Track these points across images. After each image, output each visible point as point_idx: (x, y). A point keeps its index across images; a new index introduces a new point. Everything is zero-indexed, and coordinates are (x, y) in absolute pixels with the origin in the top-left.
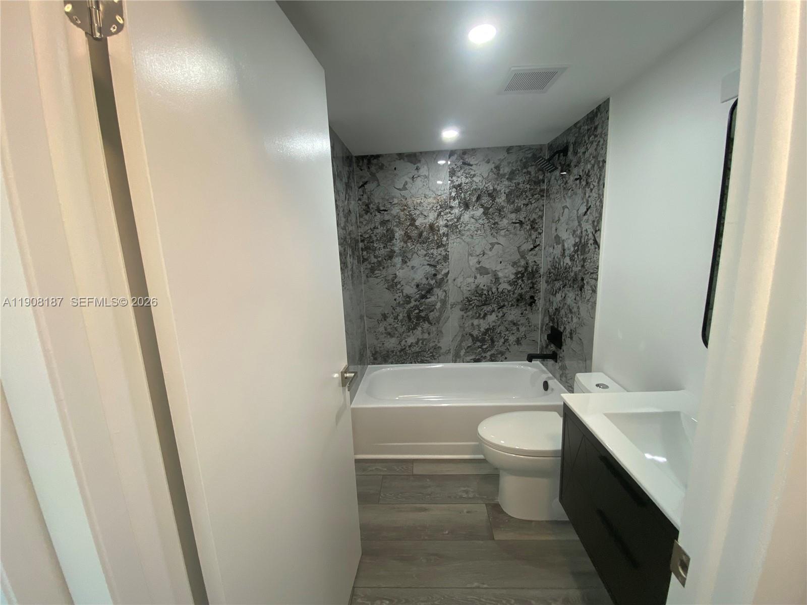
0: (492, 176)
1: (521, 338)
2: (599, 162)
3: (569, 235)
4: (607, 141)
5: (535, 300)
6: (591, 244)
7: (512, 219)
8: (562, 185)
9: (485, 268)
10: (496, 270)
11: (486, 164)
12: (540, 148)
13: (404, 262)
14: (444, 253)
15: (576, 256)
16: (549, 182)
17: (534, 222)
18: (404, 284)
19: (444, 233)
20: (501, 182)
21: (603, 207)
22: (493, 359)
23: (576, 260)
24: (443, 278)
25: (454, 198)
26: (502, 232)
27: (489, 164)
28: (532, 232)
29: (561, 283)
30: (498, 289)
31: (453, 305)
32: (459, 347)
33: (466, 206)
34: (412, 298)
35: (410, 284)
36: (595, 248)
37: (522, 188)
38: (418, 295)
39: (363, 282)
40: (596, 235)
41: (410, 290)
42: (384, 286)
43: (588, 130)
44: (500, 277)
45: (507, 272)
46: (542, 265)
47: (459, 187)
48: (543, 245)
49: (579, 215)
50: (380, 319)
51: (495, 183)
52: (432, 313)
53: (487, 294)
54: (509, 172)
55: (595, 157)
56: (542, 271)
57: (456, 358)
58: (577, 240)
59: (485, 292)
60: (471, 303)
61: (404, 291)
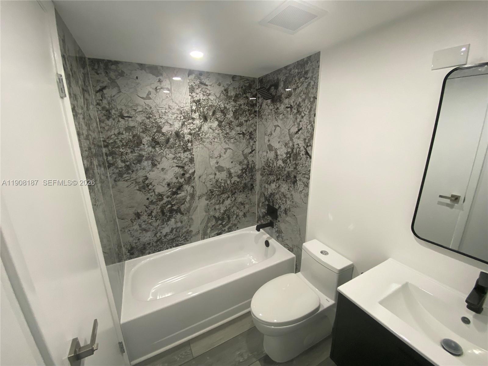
0: (223, 97)
1: (247, 213)
2: (310, 98)
3: (282, 146)
4: (317, 83)
5: (254, 186)
6: (303, 155)
7: (238, 131)
8: (273, 110)
9: (222, 167)
10: (229, 168)
11: (218, 86)
12: (253, 80)
13: (154, 165)
14: (190, 156)
15: (288, 161)
16: (261, 106)
17: (251, 134)
18: (156, 185)
19: (188, 140)
20: (229, 102)
21: (314, 131)
22: (230, 230)
23: (288, 163)
24: (190, 176)
25: (195, 111)
26: (232, 140)
27: (220, 86)
28: (251, 141)
29: (275, 177)
30: (231, 181)
31: (200, 197)
32: (206, 227)
33: (205, 119)
34: (164, 195)
35: (161, 184)
36: (307, 158)
37: (243, 108)
38: (170, 193)
39: (111, 186)
40: (307, 149)
41: (161, 189)
42: (135, 188)
43: (298, 73)
44: (232, 172)
45: (236, 169)
46: (257, 163)
47: (198, 102)
48: (257, 149)
49: (290, 133)
50: (134, 218)
51: (225, 102)
52: (183, 206)
53: (224, 185)
54: (234, 95)
55: (307, 94)
56: (257, 167)
57: (205, 236)
58: (289, 150)
59: (223, 184)
60: (213, 193)
61: (156, 191)
